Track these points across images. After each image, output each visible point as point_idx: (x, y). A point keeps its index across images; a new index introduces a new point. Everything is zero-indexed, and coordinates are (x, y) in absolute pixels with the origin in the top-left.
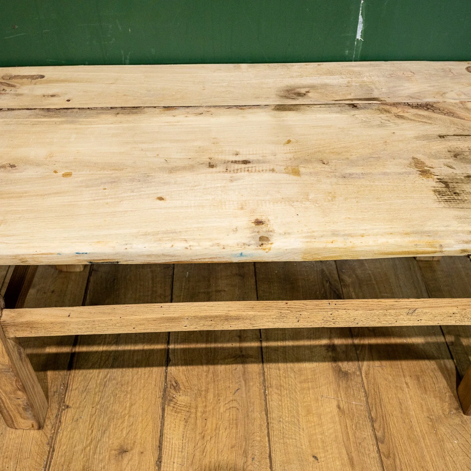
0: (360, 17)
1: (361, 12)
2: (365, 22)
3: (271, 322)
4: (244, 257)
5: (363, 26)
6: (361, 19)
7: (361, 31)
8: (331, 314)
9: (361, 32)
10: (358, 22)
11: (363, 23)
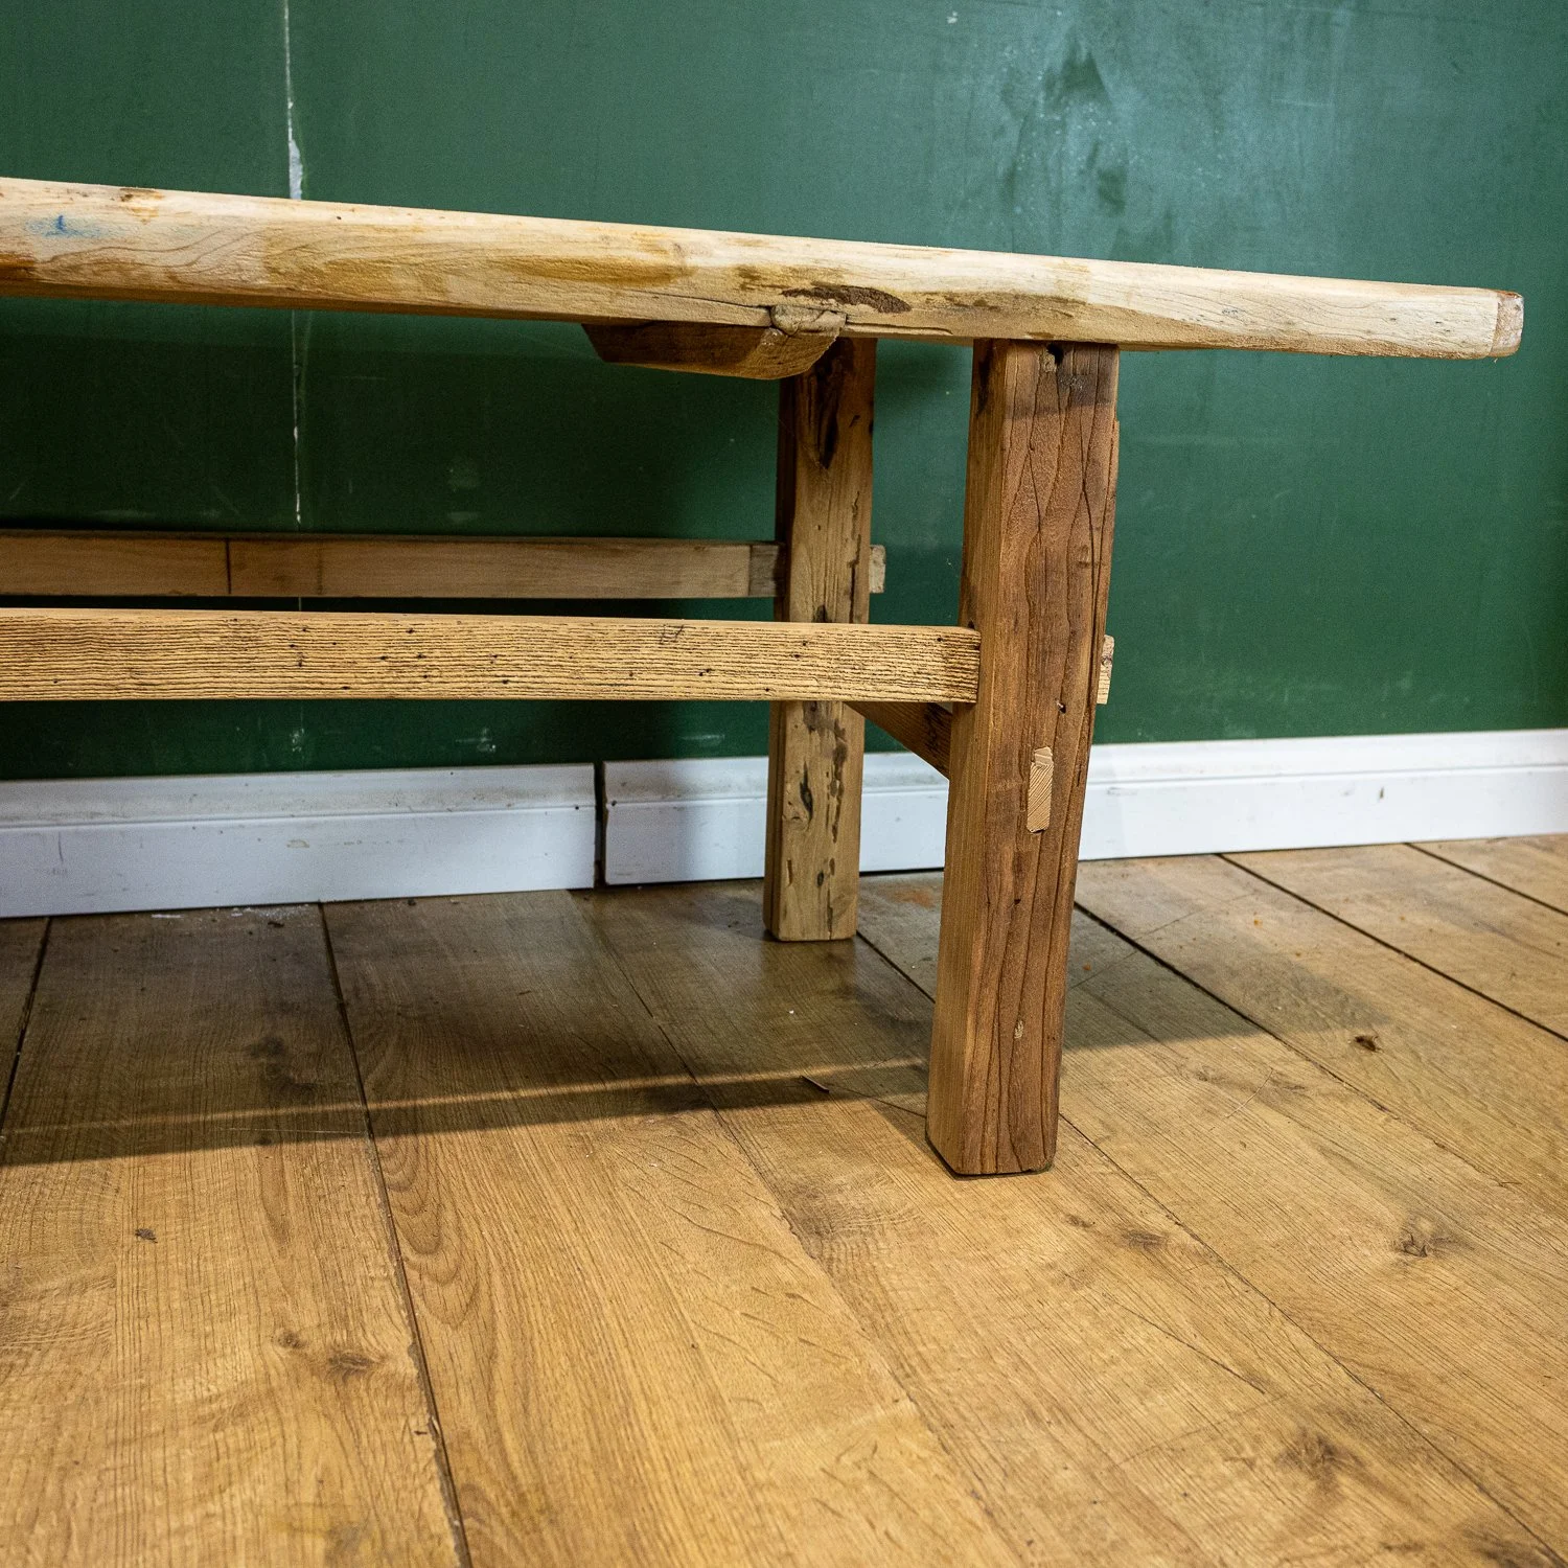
0: (292, 145)
1: (290, 130)
2: (306, 159)
3: (205, 665)
4: (73, 238)
5: (304, 170)
6: (294, 151)
7: (299, 183)
8: (411, 631)
9: (302, 187)
10: (288, 158)
11: (301, 161)
